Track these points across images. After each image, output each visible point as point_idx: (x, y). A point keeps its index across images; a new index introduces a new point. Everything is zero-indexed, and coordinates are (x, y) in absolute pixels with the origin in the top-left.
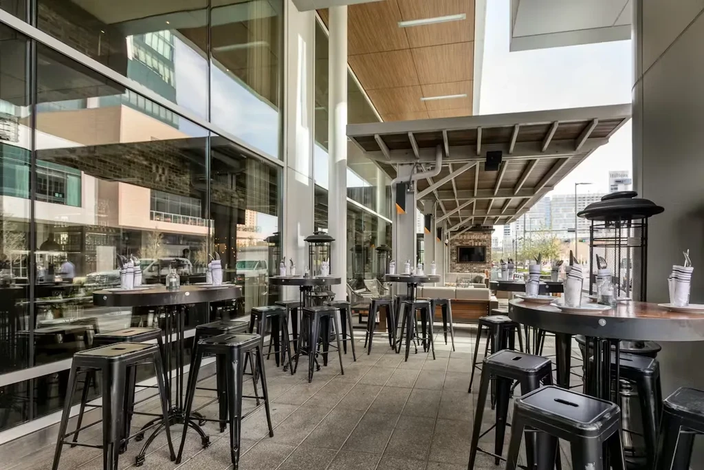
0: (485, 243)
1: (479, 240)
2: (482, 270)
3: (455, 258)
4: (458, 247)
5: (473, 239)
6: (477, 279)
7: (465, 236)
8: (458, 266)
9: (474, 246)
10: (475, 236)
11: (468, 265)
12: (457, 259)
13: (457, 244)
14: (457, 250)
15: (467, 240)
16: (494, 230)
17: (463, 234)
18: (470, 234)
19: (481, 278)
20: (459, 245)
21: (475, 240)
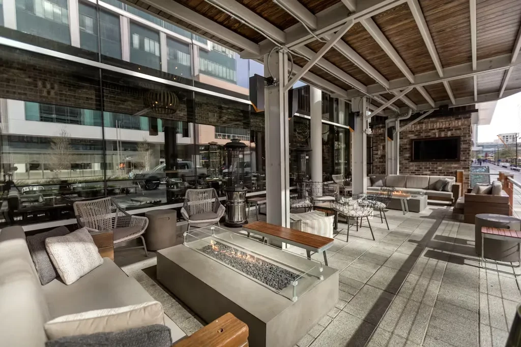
0: (458, 132)
1: (449, 129)
2: (453, 170)
3: (408, 155)
4: (412, 140)
5: (439, 128)
6: (438, 185)
7: (424, 126)
8: (413, 166)
9: (440, 137)
10: (442, 123)
11: (429, 164)
12: (411, 157)
13: (412, 136)
14: (411, 144)
15: (427, 131)
16: (477, 111)
17: (420, 123)
18: (432, 122)
19: (445, 184)
20: (416, 137)
21: (440, 130)
